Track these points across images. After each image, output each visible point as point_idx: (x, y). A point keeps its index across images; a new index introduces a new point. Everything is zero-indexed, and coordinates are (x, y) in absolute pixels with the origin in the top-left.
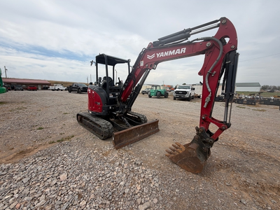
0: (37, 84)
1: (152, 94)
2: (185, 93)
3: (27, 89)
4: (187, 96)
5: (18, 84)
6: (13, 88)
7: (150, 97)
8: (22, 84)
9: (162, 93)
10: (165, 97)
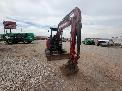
0: (45, 38)
1: (85, 43)
2: (105, 42)
3: (42, 40)
4: (106, 44)
5: (40, 38)
6: (39, 40)
7: (84, 44)
8: (41, 38)
9: (91, 42)
10: (93, 44)
